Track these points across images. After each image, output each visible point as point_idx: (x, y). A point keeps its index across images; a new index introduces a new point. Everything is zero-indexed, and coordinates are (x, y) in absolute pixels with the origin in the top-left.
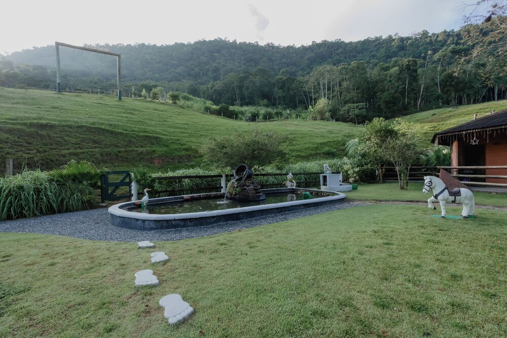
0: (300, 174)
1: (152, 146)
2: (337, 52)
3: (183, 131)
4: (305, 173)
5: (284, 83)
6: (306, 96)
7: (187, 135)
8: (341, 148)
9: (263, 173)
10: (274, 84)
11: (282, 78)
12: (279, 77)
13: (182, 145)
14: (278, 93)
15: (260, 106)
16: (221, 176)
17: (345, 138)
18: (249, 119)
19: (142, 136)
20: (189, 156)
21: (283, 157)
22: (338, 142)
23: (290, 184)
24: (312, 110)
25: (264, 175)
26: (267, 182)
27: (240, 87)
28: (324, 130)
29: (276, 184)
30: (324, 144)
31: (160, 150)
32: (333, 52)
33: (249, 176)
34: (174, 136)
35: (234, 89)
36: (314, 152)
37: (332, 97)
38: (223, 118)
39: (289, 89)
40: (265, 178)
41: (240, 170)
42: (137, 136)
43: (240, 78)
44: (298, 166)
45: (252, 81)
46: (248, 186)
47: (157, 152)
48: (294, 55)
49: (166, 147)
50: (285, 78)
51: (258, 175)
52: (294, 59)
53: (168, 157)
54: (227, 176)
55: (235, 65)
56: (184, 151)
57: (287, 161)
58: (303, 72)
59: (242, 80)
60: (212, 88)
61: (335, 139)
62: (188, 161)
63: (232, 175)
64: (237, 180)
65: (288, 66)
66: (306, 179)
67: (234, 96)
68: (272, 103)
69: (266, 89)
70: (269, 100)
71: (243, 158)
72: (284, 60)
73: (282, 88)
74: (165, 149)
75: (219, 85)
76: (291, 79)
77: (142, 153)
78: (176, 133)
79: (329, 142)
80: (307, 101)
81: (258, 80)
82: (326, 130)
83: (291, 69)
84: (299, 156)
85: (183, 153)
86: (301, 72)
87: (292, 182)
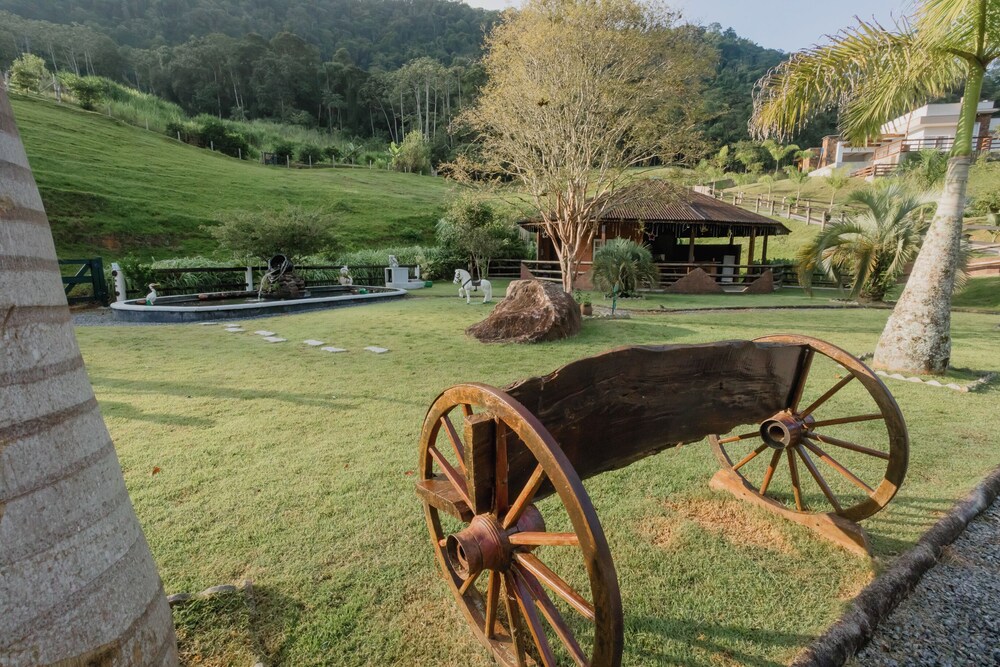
0: (362, 267)
1: (91, 214)
2: (453, 24)
3: (146, 185)
4: (369, 266)
5: (343, 79)
6: (390, 114)
7: (155, 194)
8: (430, 228)
9: (307, 265)
10: (323, 78)
11: (341, 68)
12: (334, 63)
13: (153, 215)
14: (332, 100)
15: (293, 123)
16: (246, 269)
17: (439, 213)
18: (273, 158)
19: (66, 194)
20: (171, 234)
21: (332, 245)
22: (427, 219)
23: (345, 281)
24: (396, 151)
25: (307, 268)
26: (312, 278)
27: (244, 72)
28: (409, 196)
29: (326, 281)
30: (404, 221)
31: (113, 223)
32: (447, 23)
33: (289, 269)
34: (131, 197)
35: (226, 73)
36: (387, 234)
37: (438, 125)
38: (216, 155)
39: (354, 92)
40: (310, 272)
41: (277, 261)
42: (54, 192)
43: (242, 49)
44: (359, 256)
45: (271, 64)
46: (288, 281)
47: (105, 226)
48: (367, 13)
49: (121, 218)
50: (346, 68)
51: (300, 268)
52: (366, 20)
53: (131, 235)
54: (254, 269)
55: (223, 7)
56: (160, 227)
57: (342, 249)
58: (387, 56)
59: (247, 54)
60: (166, 61)
61: (423, 214)
62: (171, 244)
63: (266, 268)
64: (273, 274)
65: (354, 36)
66: (369, 274)
67: (227, 90)
68: (320, 120)
69: (306, 87)
70: (313, 111)
71: (278, 246)
72: (345, 20)
73: (340, 89)
74: (121, 221)
75: (185, 55)
76: (359, 72)
77: (76, 227)
78: (132, 190)
79: (412, 218)
80: (392, 124)
81: (285, 61)
82: (413, 196)
83: (361, 42)
84: (363, 240)
85: (160, 229)
86: (381, 55)
87: (347, 277)
